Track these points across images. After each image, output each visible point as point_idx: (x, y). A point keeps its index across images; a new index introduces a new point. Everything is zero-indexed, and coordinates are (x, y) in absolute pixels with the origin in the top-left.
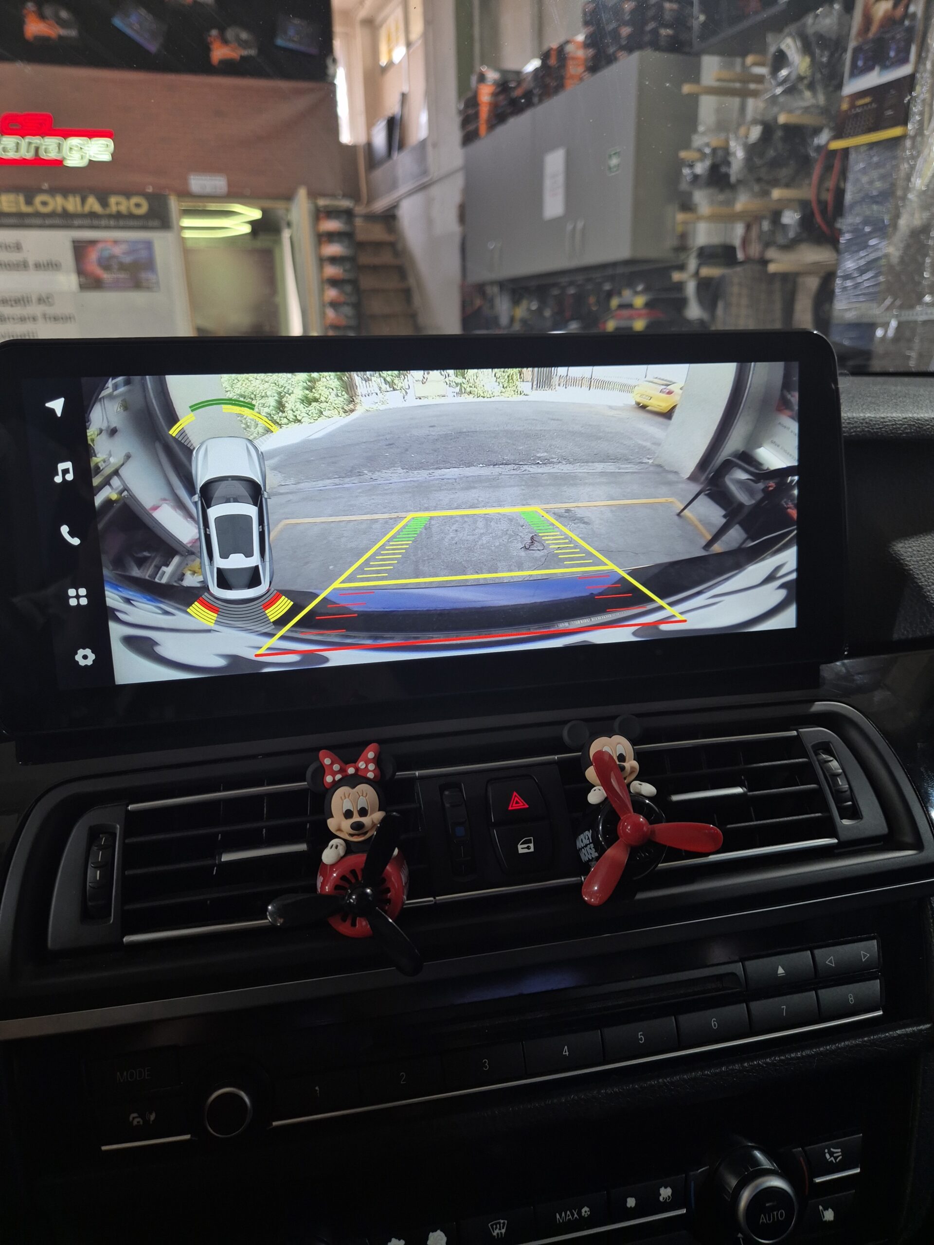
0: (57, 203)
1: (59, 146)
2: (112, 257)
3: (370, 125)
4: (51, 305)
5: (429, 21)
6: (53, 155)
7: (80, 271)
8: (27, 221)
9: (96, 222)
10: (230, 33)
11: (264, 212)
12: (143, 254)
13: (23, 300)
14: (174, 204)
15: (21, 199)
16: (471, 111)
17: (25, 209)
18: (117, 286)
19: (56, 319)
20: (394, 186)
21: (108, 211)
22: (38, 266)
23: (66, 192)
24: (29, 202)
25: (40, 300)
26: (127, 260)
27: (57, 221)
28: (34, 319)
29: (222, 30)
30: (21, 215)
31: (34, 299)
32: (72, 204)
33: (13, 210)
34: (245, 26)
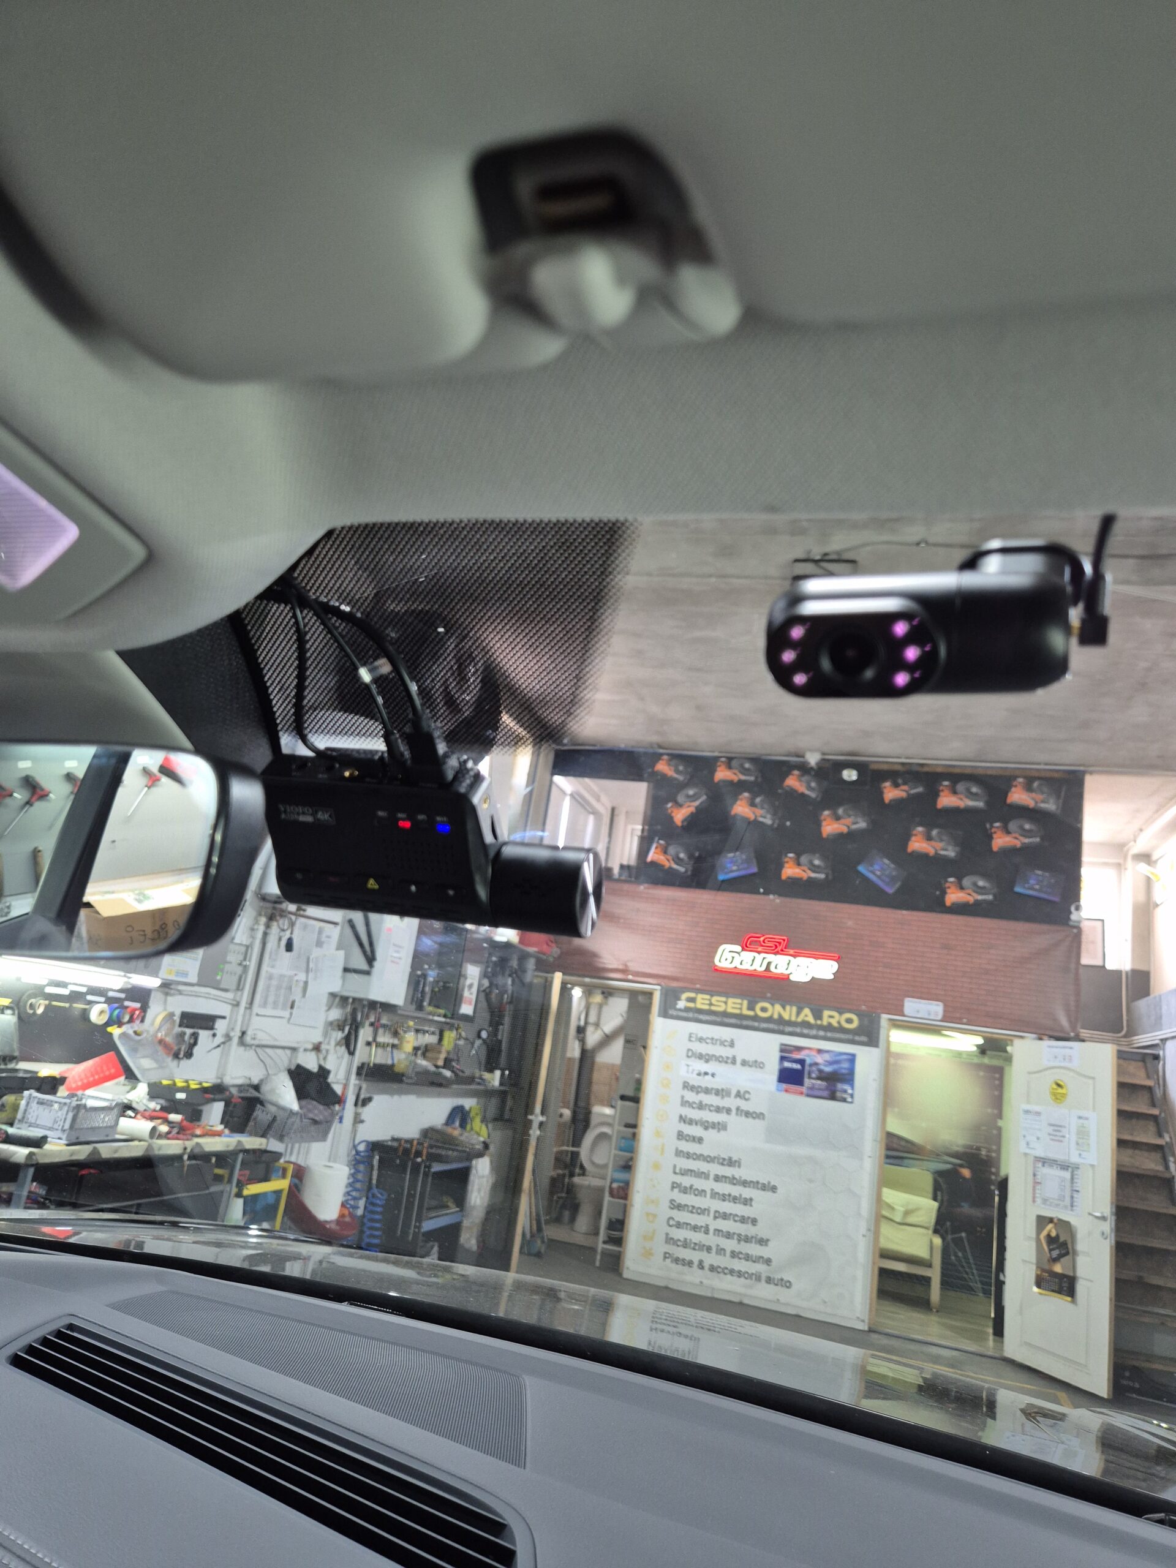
0: (775, 1010)
1: (789, 963)
4: (746, 1100)
6: (781, 970)
8: (745, 1023)
9: (805, 1031)
10: (967, 881)
12: (846, 1065)
13: (723, 1092)
15: (746, 1003)
17: (746, 1012)
19: (748, 1114)
21: (819, 1022)
22: (744, 1063)
23: (785, 1002)
24: (751, 1006)
25: (738, 1095)
26: (828, 1069)
27: (771, 1026)
28: (728, 1111)
29: (960, 879)
30: (741, 1017)
31: (734, 1093)
32: (789, 1013)
33: (738, 1011)
34: (985, 875)
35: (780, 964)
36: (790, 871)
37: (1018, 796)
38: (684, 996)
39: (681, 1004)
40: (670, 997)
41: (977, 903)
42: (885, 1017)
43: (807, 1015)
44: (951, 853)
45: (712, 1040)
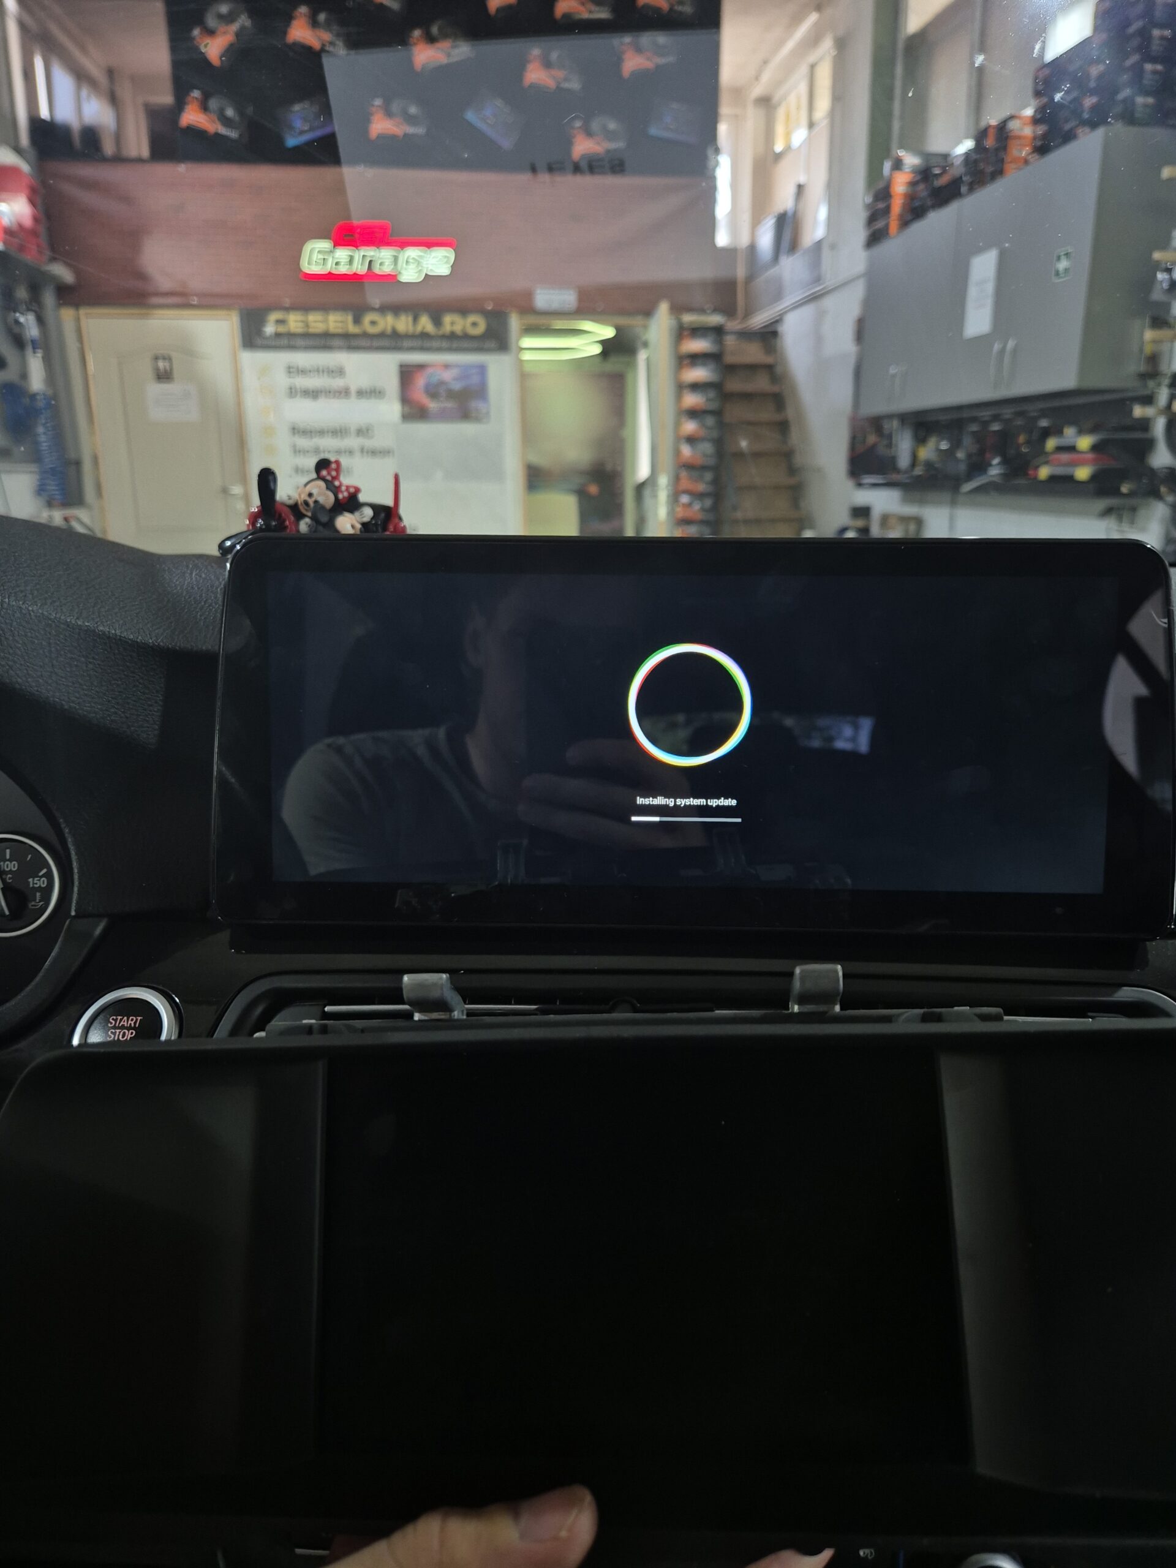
0: (387, 322)
1: (396, 259)
2: (442, 383)
3: (756, 222)
4: (370, 437)
5: (838, 97)
6: (387, 269)
7: (405, 400)
8: (355, 343)
9: (427, 344)
10: (595, 125)
11: (618, 329)
12: (475, 380)
13: (341, 432)
14: (515, 322)
15: (350, 318)
16: (881, 205)
17: (352, 329)
18: (443, 416)
19: (374, 453)
20: (778, 296)
21: (441, 333)
22: (361, 393)
23: (396, 309)
24: (357, 321)
25: (360, 432)
26: (457, 386)
27: (385, 342)
28: (350, 452)
29: (587, 122)
30: (346, 336)
31: (352, 431)
32: (403, 324)
33: (340, 331)
34: (615, 114)
35: (383, 258)
36: (380, 125)
38: (273, 317)
40: (254, 320)
41: (608, 155)
42: (514, 317)
44: (575, 85)
45: (318, 371)
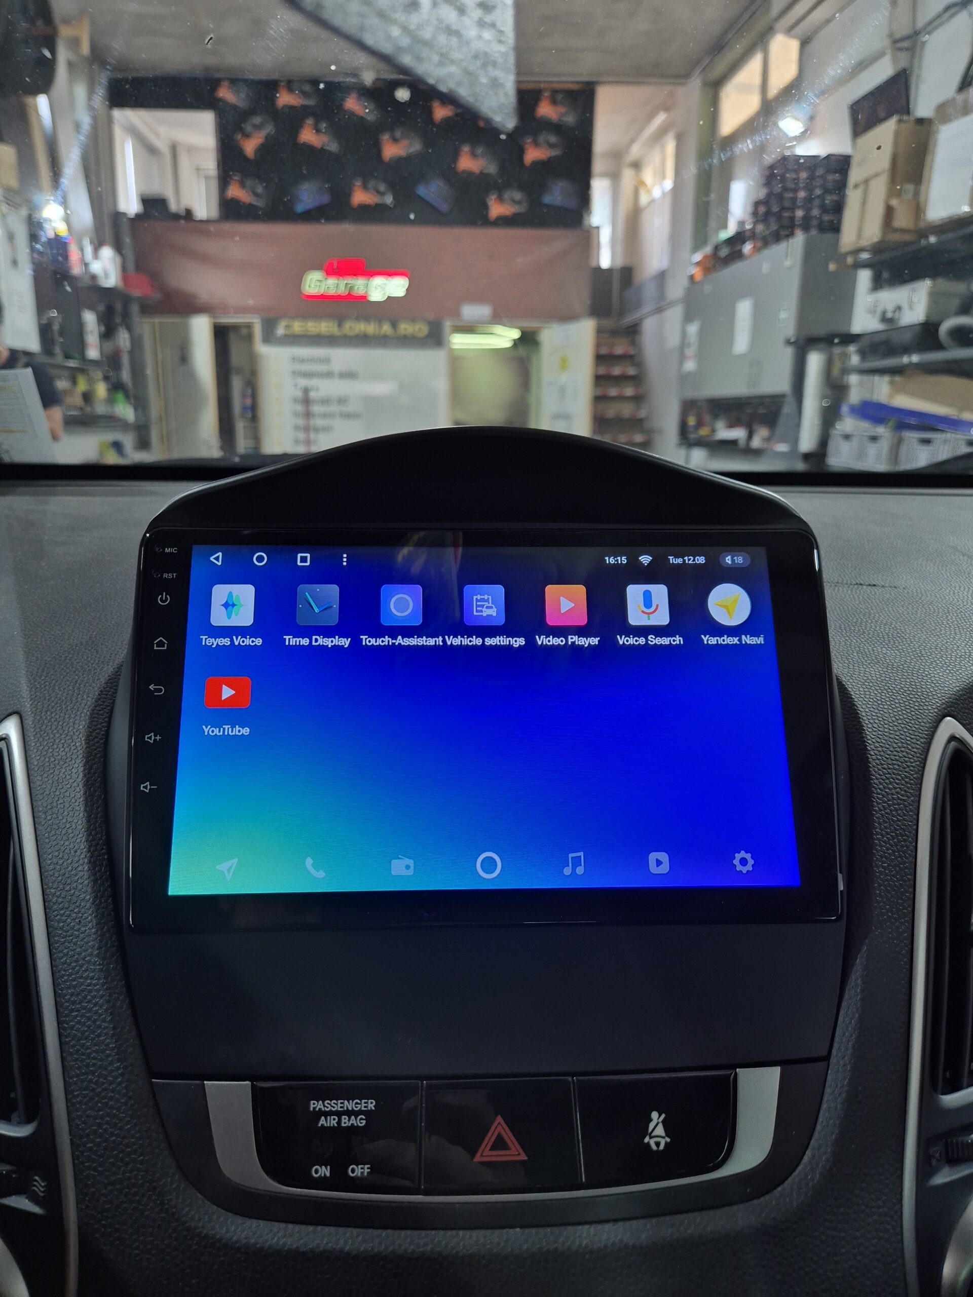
1: (367, 284)
4: (347, 405)
6: (360, 291)
8: (338, 341)
9: (387, 343)
10: (507, 195)
11: (523, 332)
13: (328, 401)
14: (448, 328)
15: (336, 325)
17: (336, 332)
19: (348, 416)
20: (640, 305)
21: (397, 334)
22: (341, 375)
24: (340, 326)
25: (340, 401)
27: (359, 341)
29: (500, 194)
30: (332, 337)
31: (336, 400)
33: (328, 333)
34: (521, 188)
35: (359, 285)
36: (360, 197)
37: (545, 110)
38: (283, 323)
39: (280, 331)
40: (269, 326)
41: (516, 215)
42: (448, 324)
43: (386, 328)
44: (492, 169)
45: (312, 360)
